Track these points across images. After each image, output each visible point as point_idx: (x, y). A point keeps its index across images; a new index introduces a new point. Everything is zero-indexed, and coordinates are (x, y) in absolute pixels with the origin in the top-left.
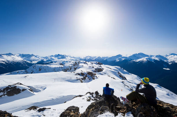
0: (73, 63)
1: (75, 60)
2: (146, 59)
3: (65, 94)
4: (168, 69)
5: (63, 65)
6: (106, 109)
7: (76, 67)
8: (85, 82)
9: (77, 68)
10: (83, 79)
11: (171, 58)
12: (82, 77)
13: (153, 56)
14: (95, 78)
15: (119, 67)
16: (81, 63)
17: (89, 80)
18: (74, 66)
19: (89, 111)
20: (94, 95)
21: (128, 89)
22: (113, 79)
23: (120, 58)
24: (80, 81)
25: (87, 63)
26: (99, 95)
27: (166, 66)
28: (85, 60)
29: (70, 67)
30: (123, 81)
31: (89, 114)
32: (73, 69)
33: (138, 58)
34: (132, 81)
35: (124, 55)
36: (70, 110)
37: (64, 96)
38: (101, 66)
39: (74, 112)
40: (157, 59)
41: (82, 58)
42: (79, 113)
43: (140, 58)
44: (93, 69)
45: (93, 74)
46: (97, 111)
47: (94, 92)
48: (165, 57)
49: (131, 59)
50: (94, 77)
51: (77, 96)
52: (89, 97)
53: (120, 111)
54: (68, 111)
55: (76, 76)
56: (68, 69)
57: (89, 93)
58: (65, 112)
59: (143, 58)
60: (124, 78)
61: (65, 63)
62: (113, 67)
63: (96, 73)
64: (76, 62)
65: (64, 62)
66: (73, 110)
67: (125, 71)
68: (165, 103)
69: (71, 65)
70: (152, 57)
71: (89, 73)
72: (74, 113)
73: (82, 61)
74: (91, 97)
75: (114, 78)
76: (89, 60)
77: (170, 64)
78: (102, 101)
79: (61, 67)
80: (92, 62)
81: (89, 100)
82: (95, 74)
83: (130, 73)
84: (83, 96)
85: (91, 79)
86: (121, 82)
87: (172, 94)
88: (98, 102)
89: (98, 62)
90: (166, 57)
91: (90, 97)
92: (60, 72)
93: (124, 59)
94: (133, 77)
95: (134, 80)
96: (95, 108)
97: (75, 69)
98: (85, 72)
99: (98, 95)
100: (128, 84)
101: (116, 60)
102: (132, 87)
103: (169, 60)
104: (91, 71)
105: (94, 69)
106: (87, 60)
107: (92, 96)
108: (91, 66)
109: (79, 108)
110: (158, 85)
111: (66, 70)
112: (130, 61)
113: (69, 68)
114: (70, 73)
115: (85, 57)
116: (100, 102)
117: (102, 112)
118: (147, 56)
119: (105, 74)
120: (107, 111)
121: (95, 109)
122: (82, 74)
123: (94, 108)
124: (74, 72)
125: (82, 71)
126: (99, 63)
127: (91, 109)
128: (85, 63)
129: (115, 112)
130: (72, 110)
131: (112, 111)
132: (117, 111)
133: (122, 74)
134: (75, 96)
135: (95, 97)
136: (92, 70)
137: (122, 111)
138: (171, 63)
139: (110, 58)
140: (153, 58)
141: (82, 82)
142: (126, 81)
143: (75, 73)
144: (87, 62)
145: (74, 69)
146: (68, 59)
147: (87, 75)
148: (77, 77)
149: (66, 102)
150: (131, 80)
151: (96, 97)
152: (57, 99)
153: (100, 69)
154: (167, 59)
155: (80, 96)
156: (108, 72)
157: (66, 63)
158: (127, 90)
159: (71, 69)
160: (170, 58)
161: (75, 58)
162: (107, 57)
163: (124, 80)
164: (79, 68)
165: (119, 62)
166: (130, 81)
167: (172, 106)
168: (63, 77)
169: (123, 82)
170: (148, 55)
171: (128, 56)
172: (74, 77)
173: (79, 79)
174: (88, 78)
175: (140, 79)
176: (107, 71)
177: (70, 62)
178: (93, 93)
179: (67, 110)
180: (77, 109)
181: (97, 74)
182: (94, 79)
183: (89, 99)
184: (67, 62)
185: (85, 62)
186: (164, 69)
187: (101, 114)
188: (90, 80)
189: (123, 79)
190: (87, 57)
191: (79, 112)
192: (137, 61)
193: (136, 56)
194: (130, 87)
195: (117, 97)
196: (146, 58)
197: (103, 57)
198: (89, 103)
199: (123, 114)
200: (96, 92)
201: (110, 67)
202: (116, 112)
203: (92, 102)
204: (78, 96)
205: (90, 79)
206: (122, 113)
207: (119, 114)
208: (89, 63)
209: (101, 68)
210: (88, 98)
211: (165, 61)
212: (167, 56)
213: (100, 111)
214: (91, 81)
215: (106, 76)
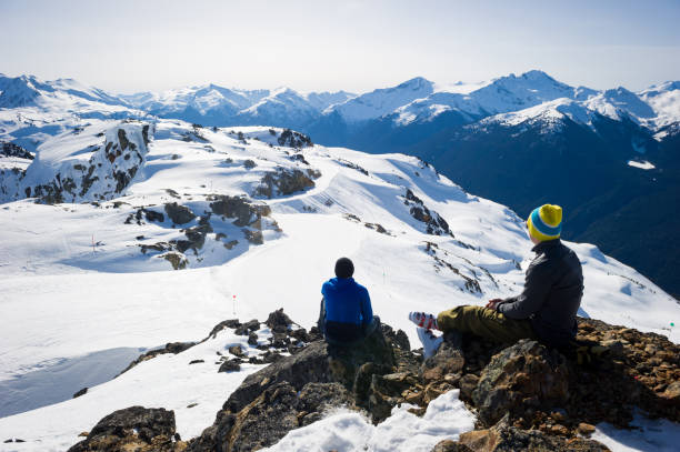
0: (100, 142)
1: (115, 116)
2: (560, 109)
3: (76, 348)
4: (648, 166)
5: (27, 156)
6: (328, 398)
7: (124, 167)
8: (201, 263)
9: (133, 171)
10: (182, 246)
11: (666, 109)
12: (177, 234)
13: (595, 93)
14: (265, 233)
15: (413, 161)
16: (165, 135)
17: (229, 246)
18: (112, 158)
19: (232, 422)
20: (264, 336)
21: (455, 283)
22: (374, 232)
23: (419, 100)
24: (168, 257)
25: (203, 140)
26: (294, 328)
27: (642, 150)
28: (189, 114)
29: (78, 167)
30: (433, 238)
31: (235, 437)
32: (105, 183)
33: (520, 105)
34: (477, 236)
35: (443, 85)
36: (119, 432)
37: (65, 360)
38: (300, 157)
39: (143, 437)
40: (609, 110)
41: (169, 98)
42: (178, 437)
43: (532, 102)
44: (247, 178)
45: (253, 210)
46: (278, 414)
47: (263, 318)
48: (644, 98)
49: (482, 110)
50: (259, 227)
51: (152, 354)
52: (231, 350)
53: (404, 394)
54: (104, 439)
55: (135, 229)
56: (70, 185)
57: (233, 324)
58: (83, 443)
59: (545, 104)
60: (437, 225)
61: (35, 137)
62: (377, 164)
63: (269, 203)
64: (121, 134)
65: (32, 129)
66: (138, 426)
67: (445, 181)
68: (608, 327)
69: (88, 156)
70: (586, 99)
71: (224, 205)
72: (144, 444)
73: (163, 125)
74: (246, 345)
75: (381, 230)
76: (223, 117)
77: (659, 137)
78: (309, 359)
79: (16, 171)
80: (237, 129)
81: (229, 367)
82: (266, 211)
83: (469, 196)
84: (193, 344)
85: (242, 241)
86: (420, 248)
87: (643, 287)
88: (285, 365)
89: (280, 131)
90: (651, 101)
91: (240, 347)
92: (12, 205)
93: (440, 109)
94: (484, 216)
95: (487, 234)
96: (267, 402)
97: (123, 181)
98: (196, 199)
99: (289, 332)
100: (455, 256)
101: (397, 115)
102: (477, 269)
103: (660, 116)
104: (233, 193)
105: (255, 179)
106: (203, 112)
107: (253, 341)
108: (235, 157)
109: (172, 413)
110: (593, 246)
111: (51, 191)
112: (476, 119)
113: (78, 176)
114: (88, 209)
115: (186, 92)
116: (295, 367)
117: (309, 412)
118: (566, 90)
119: (329, 203)
120: (336, 405)
121: (265, 408)
122: (175, 214)
123: (259, 401)
124: (117, 205)
125: (172, 193)
126: (287, 134)
127: (246, 410)
128: (187, 137)
129: (375, 402)
130: (129, 427)
131: (362, 403)
132: (390, 399)
133: (429, 203)
134: (142, 350)
135: (268, 342)
136: (246, 186)
137: (412, 395)
138: (664, 134)
139: (359, 101)
140: (592, 104)
141: (178, 264)
142: (449, 238)
143: (126, 209)
144: (205, 132)
145: (114, 183)
146: (59, 107)
147: (214, 217)
148: (139, 238)
149: (84, 391)
150: (475, 229)
151: (277, 345)
152: (21, 382)
153: (298, 172)
154: (649, 112)
155: (176, 348)
156: (345, 193)
157: (50, 140)
158: (450, 288)
159: (88, 182)
160: (663, 105)
161: (116, 102)
162: (342, 94)
163: (438, 233)
164: (151, 172)
165: (413, 124)
166: (467, 241)
167: (634, 336)
168: (37, 240)
169: (428, 249)
170: (568, 88)
171: (465, 90)
172: (124, 237)
173: (159, 248)
174: (220, 236)
175: (516, 222)
176: (342, 185)
177: (77, 130)
178: (255, 326)
179: (98, 430)
180: (160, 419)
181: (280, 212)
182: (258, 240)
183: (232, 357)
184: (52, 130)
185: (186, 126)
186: (632, 163)
187: (300, 425)
188: (232, 248)
189: (429, 231)
190: (203, 92)
191: (178, 430)
192: (515, 122)
193: (509, 90)
194: (464, 271)
195: (395, 329)
196: (560, 101)
197: (312, 96)
198: (235, 381)
199: (416, 407)
200: (272, 316)
201: (355, 162)
202: (380, 401)
203: (248, 370)
204: (161, 351)
205: (236, 242)
206: (412, 401)
207: (395, 409)
208: (220, 138)
209: (302, 166)
210: (226, 354)
211: (643, 121)
212: (652, 94)
213: (299, 409)
214: (238, 254)
215: (334, 217)
